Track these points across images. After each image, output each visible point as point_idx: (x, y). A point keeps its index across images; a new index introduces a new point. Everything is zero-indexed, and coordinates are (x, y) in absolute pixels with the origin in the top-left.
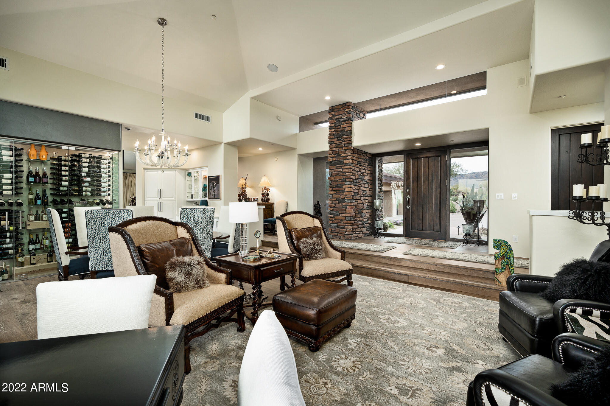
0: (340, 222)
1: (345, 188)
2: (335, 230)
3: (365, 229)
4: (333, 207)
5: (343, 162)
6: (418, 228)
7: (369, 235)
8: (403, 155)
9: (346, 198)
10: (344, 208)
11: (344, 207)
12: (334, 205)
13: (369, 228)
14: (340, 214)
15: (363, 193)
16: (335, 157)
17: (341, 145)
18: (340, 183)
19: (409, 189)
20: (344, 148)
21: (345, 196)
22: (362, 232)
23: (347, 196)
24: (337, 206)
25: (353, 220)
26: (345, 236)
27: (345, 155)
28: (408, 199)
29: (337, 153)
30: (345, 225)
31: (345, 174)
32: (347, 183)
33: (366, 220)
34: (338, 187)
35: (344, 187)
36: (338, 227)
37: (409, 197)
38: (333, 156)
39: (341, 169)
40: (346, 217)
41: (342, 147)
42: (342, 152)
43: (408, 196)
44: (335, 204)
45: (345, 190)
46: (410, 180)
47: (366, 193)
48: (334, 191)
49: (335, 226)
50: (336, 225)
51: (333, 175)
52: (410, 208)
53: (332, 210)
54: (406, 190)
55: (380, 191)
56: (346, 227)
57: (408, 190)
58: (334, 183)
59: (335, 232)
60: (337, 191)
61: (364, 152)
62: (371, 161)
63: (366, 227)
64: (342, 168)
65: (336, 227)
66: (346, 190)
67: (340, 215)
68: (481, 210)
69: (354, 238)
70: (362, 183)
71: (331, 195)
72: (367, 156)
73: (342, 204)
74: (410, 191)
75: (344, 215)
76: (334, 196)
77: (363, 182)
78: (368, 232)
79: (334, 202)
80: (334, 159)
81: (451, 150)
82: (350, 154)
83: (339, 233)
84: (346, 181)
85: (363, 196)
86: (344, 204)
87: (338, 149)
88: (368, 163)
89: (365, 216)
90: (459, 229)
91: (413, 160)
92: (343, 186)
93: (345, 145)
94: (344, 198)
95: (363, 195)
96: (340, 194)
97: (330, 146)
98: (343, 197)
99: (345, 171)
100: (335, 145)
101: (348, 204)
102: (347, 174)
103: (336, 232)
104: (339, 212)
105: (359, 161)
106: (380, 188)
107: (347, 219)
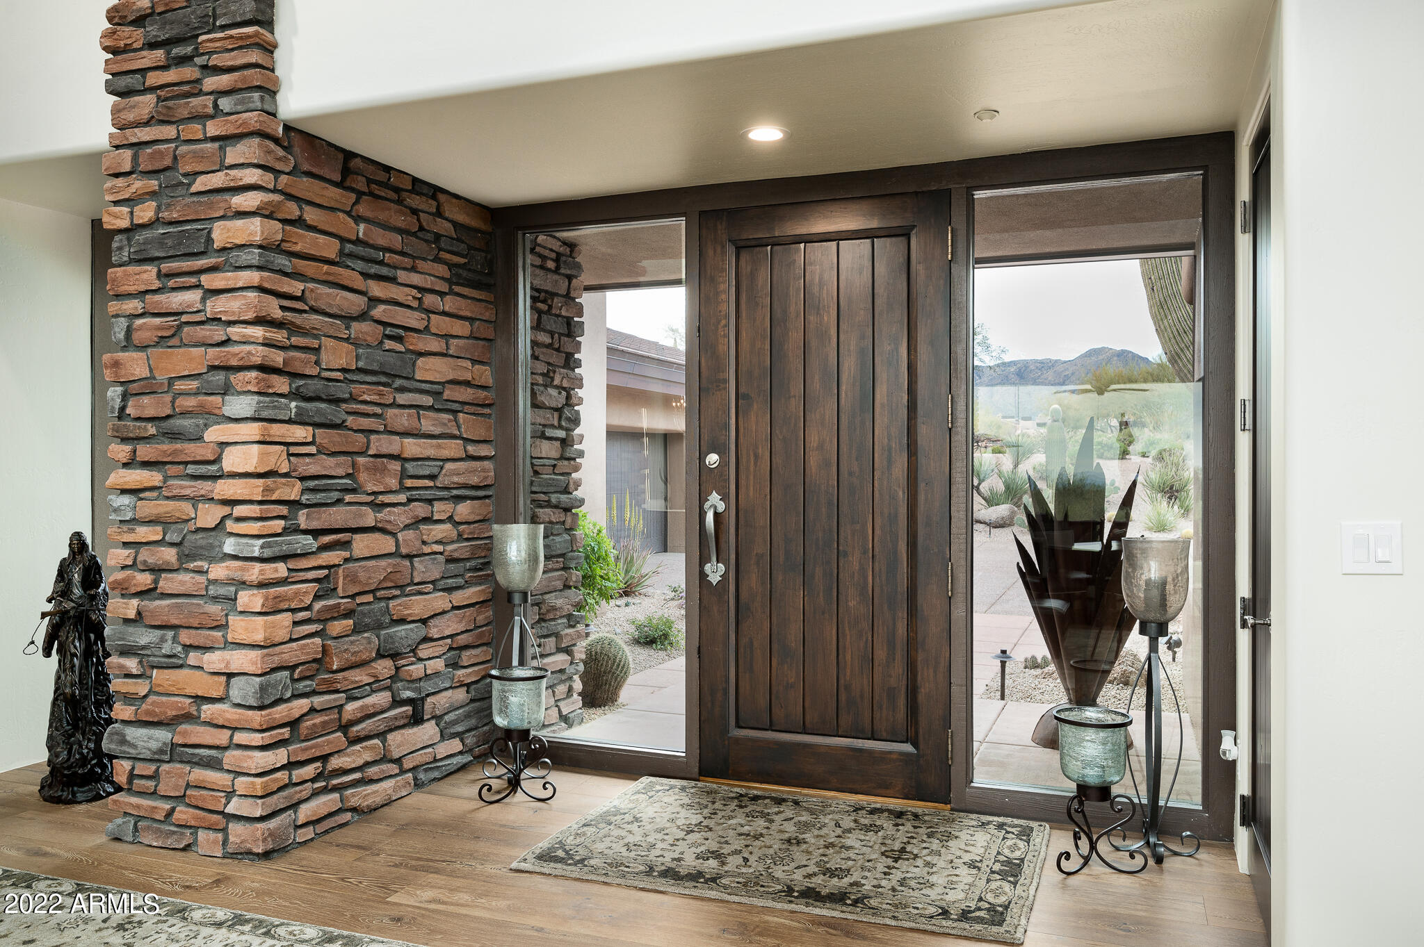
0: (188, 718)
1: (223, 445)
2: (154, 776)
3: (428, 731)
4: (139, 594)
5: (209, 240)
6: (778, 713)
7: (463, 768)
8: (681, 222)
9: (230, 526)
10: (215, 609)
11: (215, 599)
12: (144, 579)
13: (468, 716)
14: (188, 648)
15: (404, 475)
16: (153, 195)
17: (195, 101)
18: (190, 402)
19: (720, 450)
20: (213, 129)
21: (226, 510)
22: (398, 761)
23: (240, 510)
24: (168, 583)
25: (296, 696)
26: (224, 830)
27: (217, 180)
28: (710, 518)
29: (168, 162)
30: (222, 737)
31: (218, 334)
32: (240, 405)
33: (439, 664)
34: (174, 436)
35: (214, 434)
36: (173, 753)
37: (721, 507)
38: (138, 185)
39: (193, 297)
40: (230, 676)
41: (202, 118)
42: (198, 156)
43: (714, 498)
44: (157, 570)
45: (217, 460)
46: (726, 389)
47: (432, 477)
48: (146, 464)
49: (154, 745)
50: (162, 736)
51: (137, 337)
52: (725, 576)
53: (132, 614)
54: (702, 459)
55: (562, 458)
56: (231, 758)
57: (713, 459)
58: (147, 406)
59: (154, 794)
60: (172, 470)
61: (415, 180)
62: (479, 256)
63: (437, 718)
64: (198, 286)
65: (161, 751)
66: (233, 460)
67: (193, 658)
68: (1171, 611)
69: (308, 833)
70: (394, 405)
71: (126, 500)
72: (439, 214)
73: (200, 572)
74: (723, 463)
75: (214, 660)
76: (149, 508)
77: (402, 398)
78: (455, 745)
79: (145, 555)
80: (145, 213)
81: (979, 195)
82: (251, 176)
83: (181, 798)
84: (226, 390)
85: (402, 498)
86: (219, 571)
87: (170, 131)
88: (451, 266)
89: (426, 639)
90: (1003, 664)
91: (745, 256)
92: (206, 426)
93: (225, 103)
94: (220, 526)
95: (403, 489)
96: (191, 487)
97: (116, 111)
98: (209, 516)
99: (217, 306)
100: (150, 99)
101: (247, 578)
102: (234, 332)
103: (162, 790)
104: (185, 637)
105: (358, 242)
106: (561, 434)
107: (236, 694)
